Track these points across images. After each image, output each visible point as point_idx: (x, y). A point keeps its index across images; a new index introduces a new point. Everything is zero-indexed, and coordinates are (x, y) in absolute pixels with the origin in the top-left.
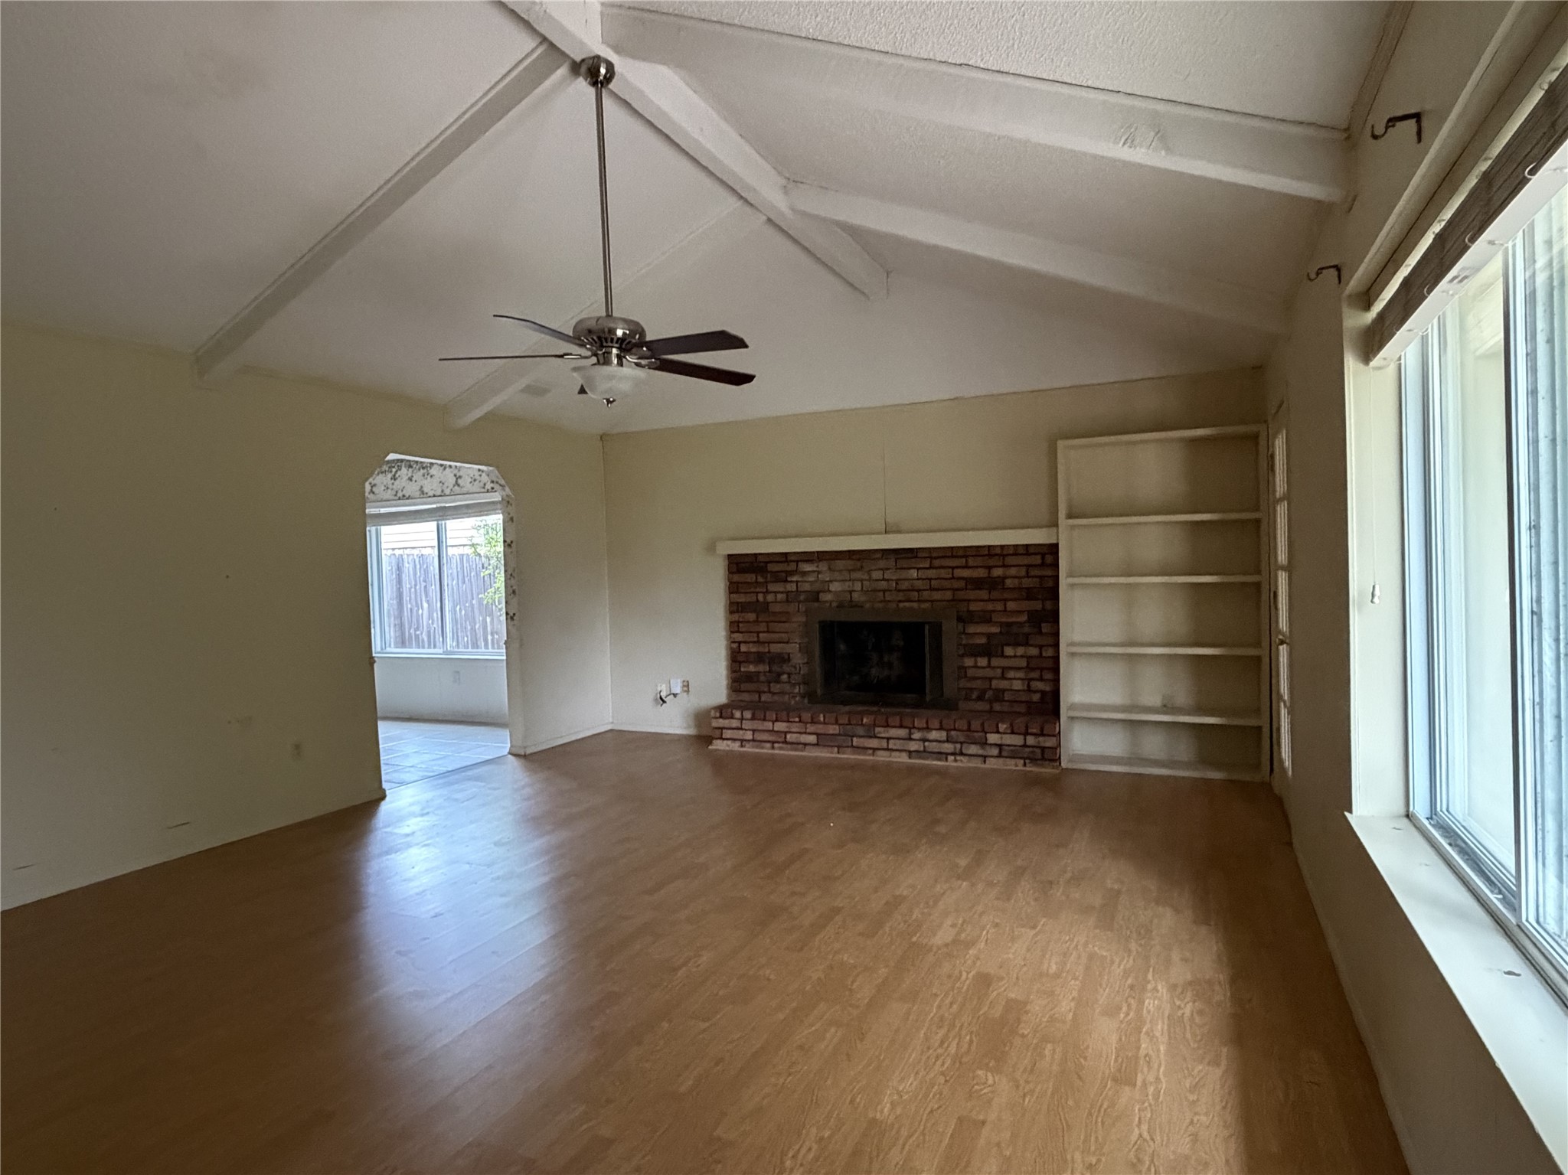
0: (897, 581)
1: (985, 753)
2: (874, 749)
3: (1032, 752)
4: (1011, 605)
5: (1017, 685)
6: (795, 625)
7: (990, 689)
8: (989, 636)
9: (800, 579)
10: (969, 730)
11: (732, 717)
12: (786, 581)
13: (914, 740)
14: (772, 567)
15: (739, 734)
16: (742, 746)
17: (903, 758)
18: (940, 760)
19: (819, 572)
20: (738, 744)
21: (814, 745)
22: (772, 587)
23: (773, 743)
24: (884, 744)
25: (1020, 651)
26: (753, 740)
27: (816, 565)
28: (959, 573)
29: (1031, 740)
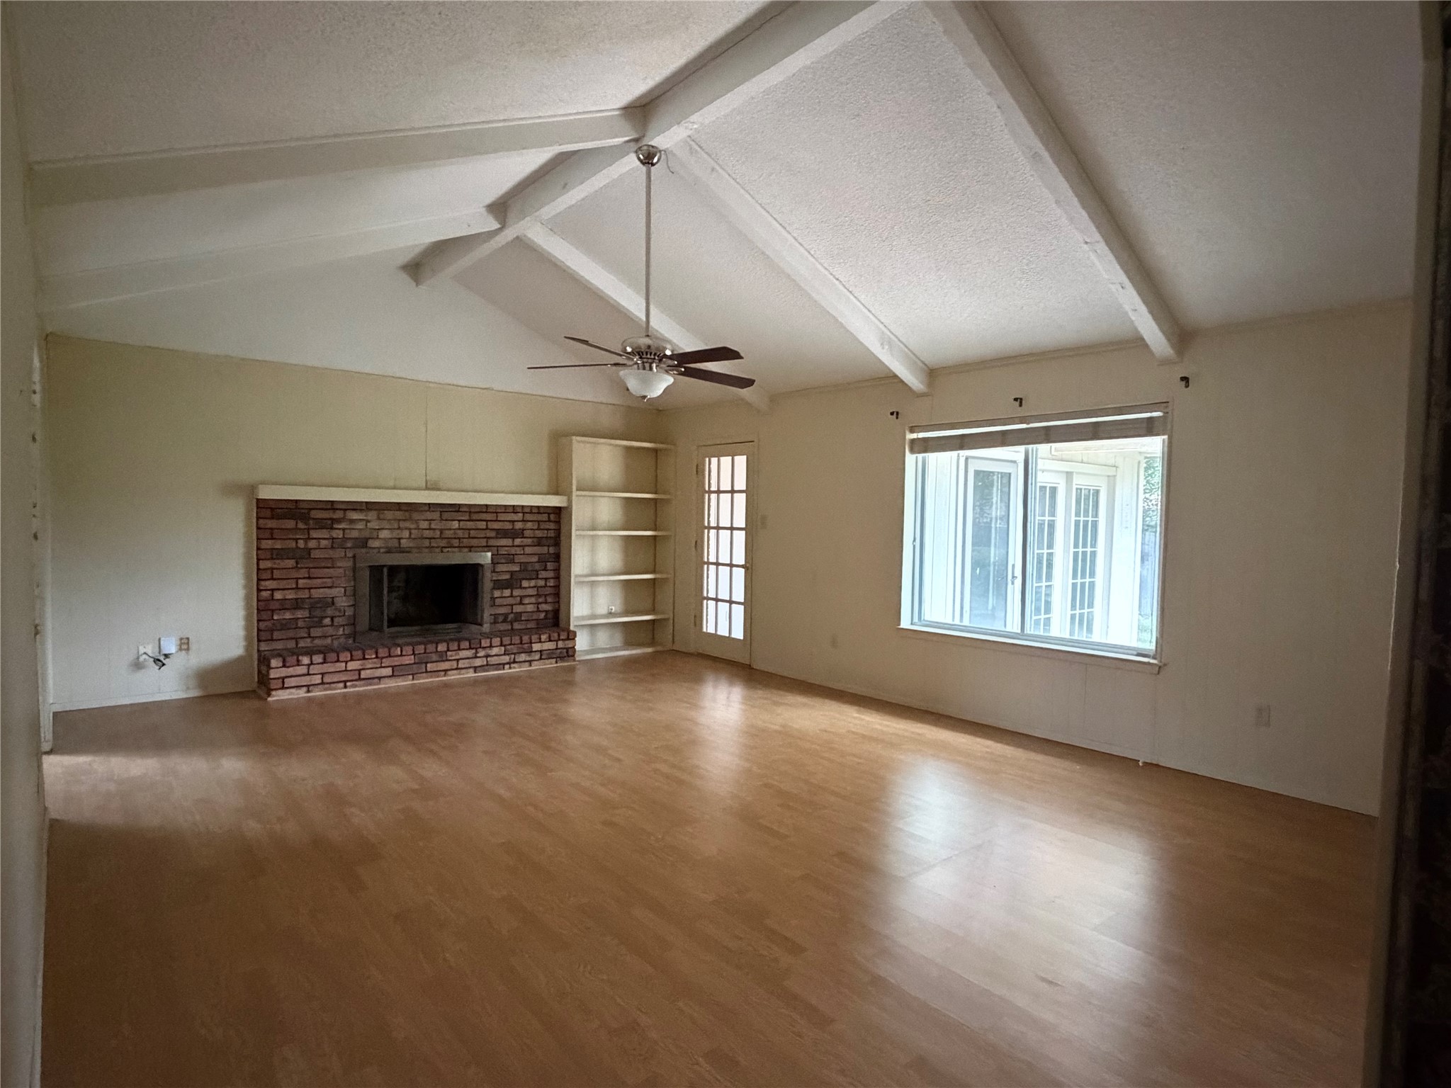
0: (441, 531)
1: (529, 659)
2: (446, 671)
3: (561, 652)
4: (528, 550)
5: (530, 608)
6: (341, 570)
7: (512, 612)
8: (512, 573)
9: (347, 527)
10: (521, 643)
11: (298, 663)
12: (332, 528)
13: (480, 657)
14: (314, 514)
15: (305, 681)
16: (308, 691)
17: (471, 674)
18: (500, 669)
19: (368, 521)
20: (305, 689)
21: (390, 676)
22: (314, 534)
23: (345, 682)
24: (454, 664)
25: (533, 583)
26: (323, 683)
27: (365, 513)
28: (491, 525)
29: (561, 644)
